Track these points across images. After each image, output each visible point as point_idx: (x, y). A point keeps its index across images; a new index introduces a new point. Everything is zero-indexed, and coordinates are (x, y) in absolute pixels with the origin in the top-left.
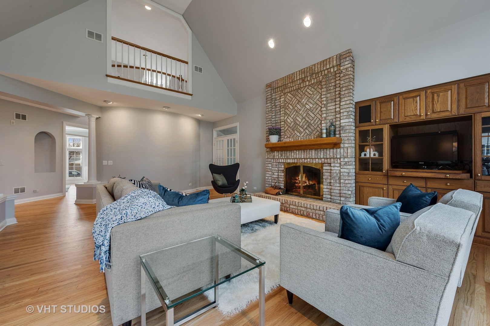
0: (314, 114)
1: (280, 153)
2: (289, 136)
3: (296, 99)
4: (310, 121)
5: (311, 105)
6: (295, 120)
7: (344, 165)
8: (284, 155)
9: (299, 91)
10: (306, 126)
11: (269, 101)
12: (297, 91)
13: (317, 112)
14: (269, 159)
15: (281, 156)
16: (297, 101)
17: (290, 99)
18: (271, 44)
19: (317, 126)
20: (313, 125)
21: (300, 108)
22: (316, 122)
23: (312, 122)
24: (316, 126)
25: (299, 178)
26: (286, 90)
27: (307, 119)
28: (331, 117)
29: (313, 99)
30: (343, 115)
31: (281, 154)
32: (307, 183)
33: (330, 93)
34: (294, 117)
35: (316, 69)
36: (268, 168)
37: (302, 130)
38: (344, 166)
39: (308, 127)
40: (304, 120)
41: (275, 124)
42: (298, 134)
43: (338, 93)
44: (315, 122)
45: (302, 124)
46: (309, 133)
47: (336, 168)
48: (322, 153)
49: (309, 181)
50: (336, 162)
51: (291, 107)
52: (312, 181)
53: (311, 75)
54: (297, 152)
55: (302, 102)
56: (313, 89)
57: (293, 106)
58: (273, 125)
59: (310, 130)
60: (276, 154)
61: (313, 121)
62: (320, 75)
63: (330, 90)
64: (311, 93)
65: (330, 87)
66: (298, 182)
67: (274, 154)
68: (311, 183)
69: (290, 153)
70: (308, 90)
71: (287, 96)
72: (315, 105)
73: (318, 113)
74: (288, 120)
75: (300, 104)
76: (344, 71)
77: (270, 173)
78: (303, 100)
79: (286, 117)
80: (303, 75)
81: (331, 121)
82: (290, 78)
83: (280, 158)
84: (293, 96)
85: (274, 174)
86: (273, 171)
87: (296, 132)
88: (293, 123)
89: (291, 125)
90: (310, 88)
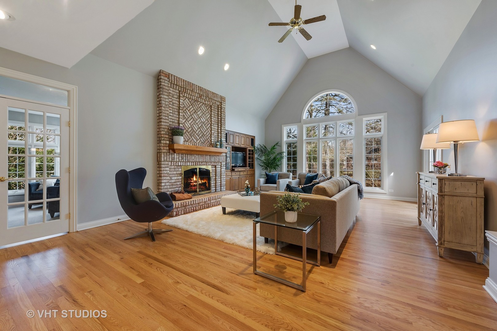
0: (206, 128)
1: (180, 155)
2: (186, 140)
3: (193, 108)
4: (203, 132)
5: (204, 120)
6: (192, 127)
7: (223, 166)
8: (185, 158)
9: (196, 102)
10: (201, 135)
11: (166, 93)
12: (194, 102)
13: (208, 127)
14: (167, 161)
16: (194, 111)
17: (188, 105)
22: (208, 134)
23: (205, 133)
24: (207, 137)
25: (193, 179)
26: (186, 94)
27: (201, 129)
28: (215, 134)
29: (205, 116)
30: (223, 135)
31: (182, 157)
32: (200, 182)
33: (215, 117)
34: (192, 124)
35: (210, 95)
36: (166, 173)
37: (198, 138)
39: (202, 137)
40: (199, 130)
41: (172, 123)
42: (195, 140)
45: (198, 132)
46: (203, 142)
47: (219, 169)
49: (201, 180)
50: (219, 165)
51: (189, 113)
52: (203, 180)
53: (206, 97)
54: (197, 157)
55: (198, 114)
58: (170, 123)
59: (204, 139)
60: (176, 156)
62: (211, 101)
63: (215, 115)
64: (205, 110)
65: (215, 113)
66: (193, 182)
67: (173, 156)
68: (203, 181)
69: (191, 157)
70: (202, 106)
71: (185, 101)
72: (207, 121)
74: (186, 124)
75: (196, 115)
76: (223, 109)
77: (168, 178)
79: (184, 121)
80: (201, 92)
82: (191, 86)
83: (180, 161)
84: (191, 104)
85: (171, 179)
86: (171, 176)
87: (193, 137)
88: (190, 129)
90: (204, 106)
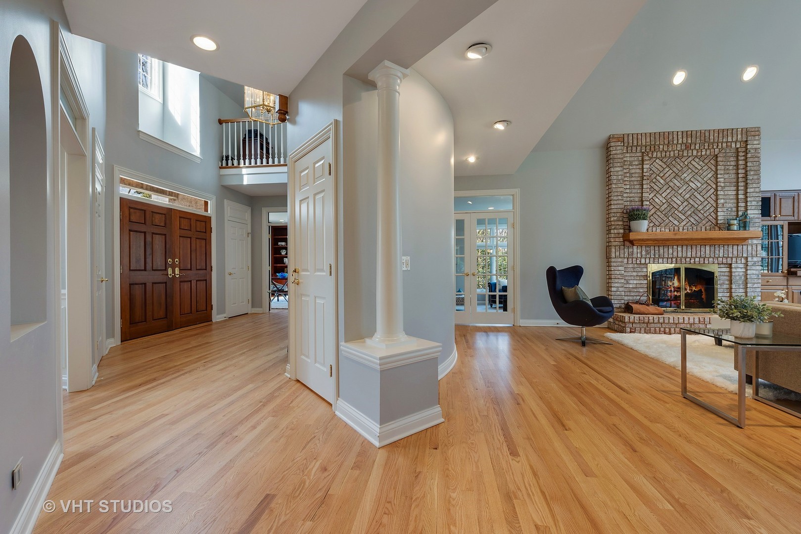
0: (704, 198)
1: (644, 248)
2: (657, 223)
3: (671, 171)
4: (696, 206)
5: (699, 185)
6: (669, 201)
7: (752, 265)
8: (652, 252)
9: (678, 160)
10: (689, 213)
11: (619, 164)
12: (674, 160)
13: (708, 194)
14: (620, 258)
15: (648, 253)
16: (674, 175)
17: (661, 169)
18: (679, 78)
19: (708, 214)
20: (702, 212)
21: (678, 184)
22: (708, 208)
23: (700, 208)
24: (706, 214)
26: (655, 154)
27: (691, 202)
28: (730, 204)
29: (701, 176)
30: (751, 204)
31: (646, 251)
32: (688, 291)
33: (728, 174)
34: (669, 196)
35: (712, 137)
36: (618, 273)
37: (683, 217)
38: (752, 267)
39: (693, 214)
40: (685, 203)
41: (629, 202)
42: (676, 222)
43: (741, 176)
44: (706, 209)
45: (682, 209)
46: (694, 223)
47: (739, 270)
48: (721, 251)
49: (690, 286)
50: (739, 262)
51: (662, 181)
52: (696, 286)
53: (702, 144)
54: (680, 249)
55: (683, 177)
56: (701, 163)
57: (665, 180)
58: (626, 204)
59: (697, 218)
60: (635, 250)
61: (703, 206)
62: (715, 147)
63: (728, 169)
64: (699, 168)
65: (728, 166)
66: (673, 290)
67: (631, 250)
68: (694, 289)
69: (666, 249)
70: (693, 162)
71: (655, 163)
72: (705, 185)
73: (710, 196)
74: (657, 200)
75: (679, 180)
76: (752, 151)
77: (623, 281)
78: (685, 175)
79: (652, 195)
80: (690, 139)
81: (729, 209)
82: (667, 137)
83: (644, 256)
84: (666, 166)
85: (628, 283)
86: (627, 278)
87: (671, 218)
88: (665, 206)
89: (663, 208)
90: (697, 160)
